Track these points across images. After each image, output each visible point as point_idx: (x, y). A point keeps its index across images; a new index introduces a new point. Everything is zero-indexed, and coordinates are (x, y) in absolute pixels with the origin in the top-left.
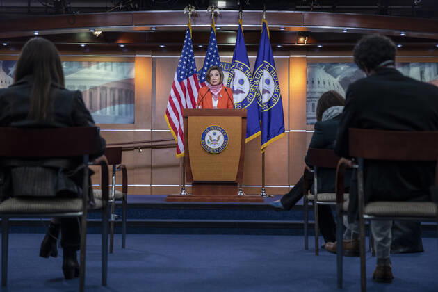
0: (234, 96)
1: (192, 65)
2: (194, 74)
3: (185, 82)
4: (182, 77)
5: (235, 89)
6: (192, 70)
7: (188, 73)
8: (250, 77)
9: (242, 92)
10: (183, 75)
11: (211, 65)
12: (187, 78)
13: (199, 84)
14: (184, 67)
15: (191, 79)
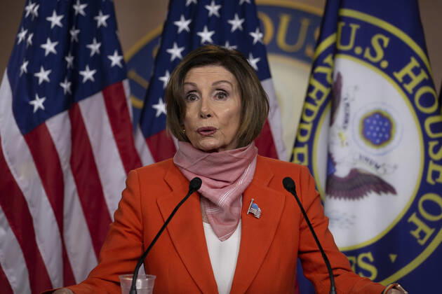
0: (337, 207)
1: (99, 33)
2: (108, 82)
3: (57, 127)
4: (38, 103)
5: (342, 171)
6: (100, 62)
7: (76, 79)
8: (427, 100)
9: (383, 187)
10: (43, 90)
11: (206, 36)
12: (70, 105)
13: (140, 141)
14: (49, 47)
15: (94, 110)
